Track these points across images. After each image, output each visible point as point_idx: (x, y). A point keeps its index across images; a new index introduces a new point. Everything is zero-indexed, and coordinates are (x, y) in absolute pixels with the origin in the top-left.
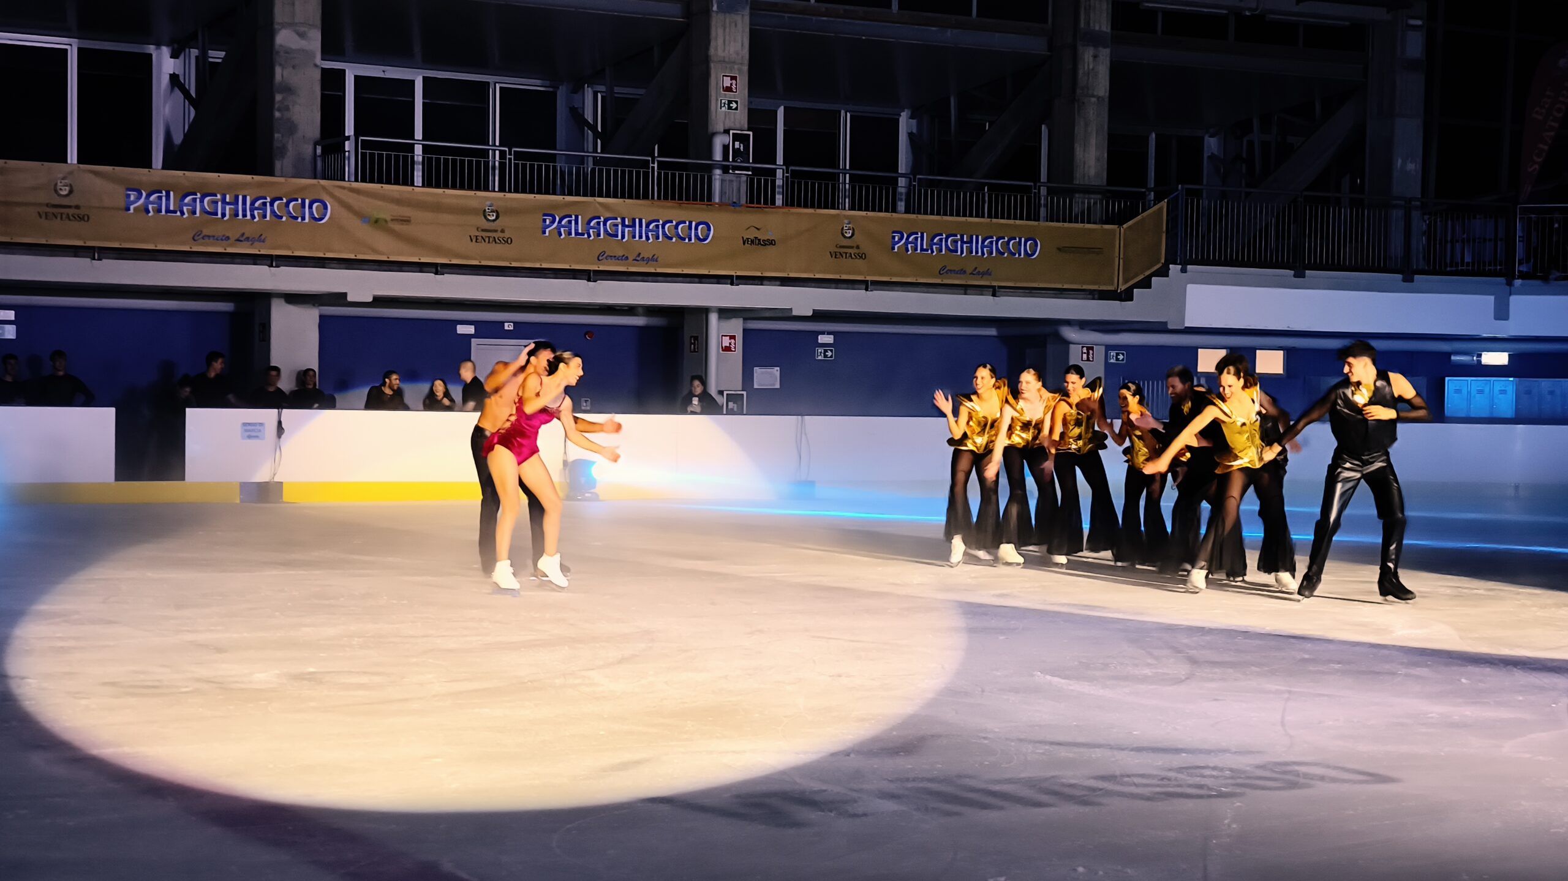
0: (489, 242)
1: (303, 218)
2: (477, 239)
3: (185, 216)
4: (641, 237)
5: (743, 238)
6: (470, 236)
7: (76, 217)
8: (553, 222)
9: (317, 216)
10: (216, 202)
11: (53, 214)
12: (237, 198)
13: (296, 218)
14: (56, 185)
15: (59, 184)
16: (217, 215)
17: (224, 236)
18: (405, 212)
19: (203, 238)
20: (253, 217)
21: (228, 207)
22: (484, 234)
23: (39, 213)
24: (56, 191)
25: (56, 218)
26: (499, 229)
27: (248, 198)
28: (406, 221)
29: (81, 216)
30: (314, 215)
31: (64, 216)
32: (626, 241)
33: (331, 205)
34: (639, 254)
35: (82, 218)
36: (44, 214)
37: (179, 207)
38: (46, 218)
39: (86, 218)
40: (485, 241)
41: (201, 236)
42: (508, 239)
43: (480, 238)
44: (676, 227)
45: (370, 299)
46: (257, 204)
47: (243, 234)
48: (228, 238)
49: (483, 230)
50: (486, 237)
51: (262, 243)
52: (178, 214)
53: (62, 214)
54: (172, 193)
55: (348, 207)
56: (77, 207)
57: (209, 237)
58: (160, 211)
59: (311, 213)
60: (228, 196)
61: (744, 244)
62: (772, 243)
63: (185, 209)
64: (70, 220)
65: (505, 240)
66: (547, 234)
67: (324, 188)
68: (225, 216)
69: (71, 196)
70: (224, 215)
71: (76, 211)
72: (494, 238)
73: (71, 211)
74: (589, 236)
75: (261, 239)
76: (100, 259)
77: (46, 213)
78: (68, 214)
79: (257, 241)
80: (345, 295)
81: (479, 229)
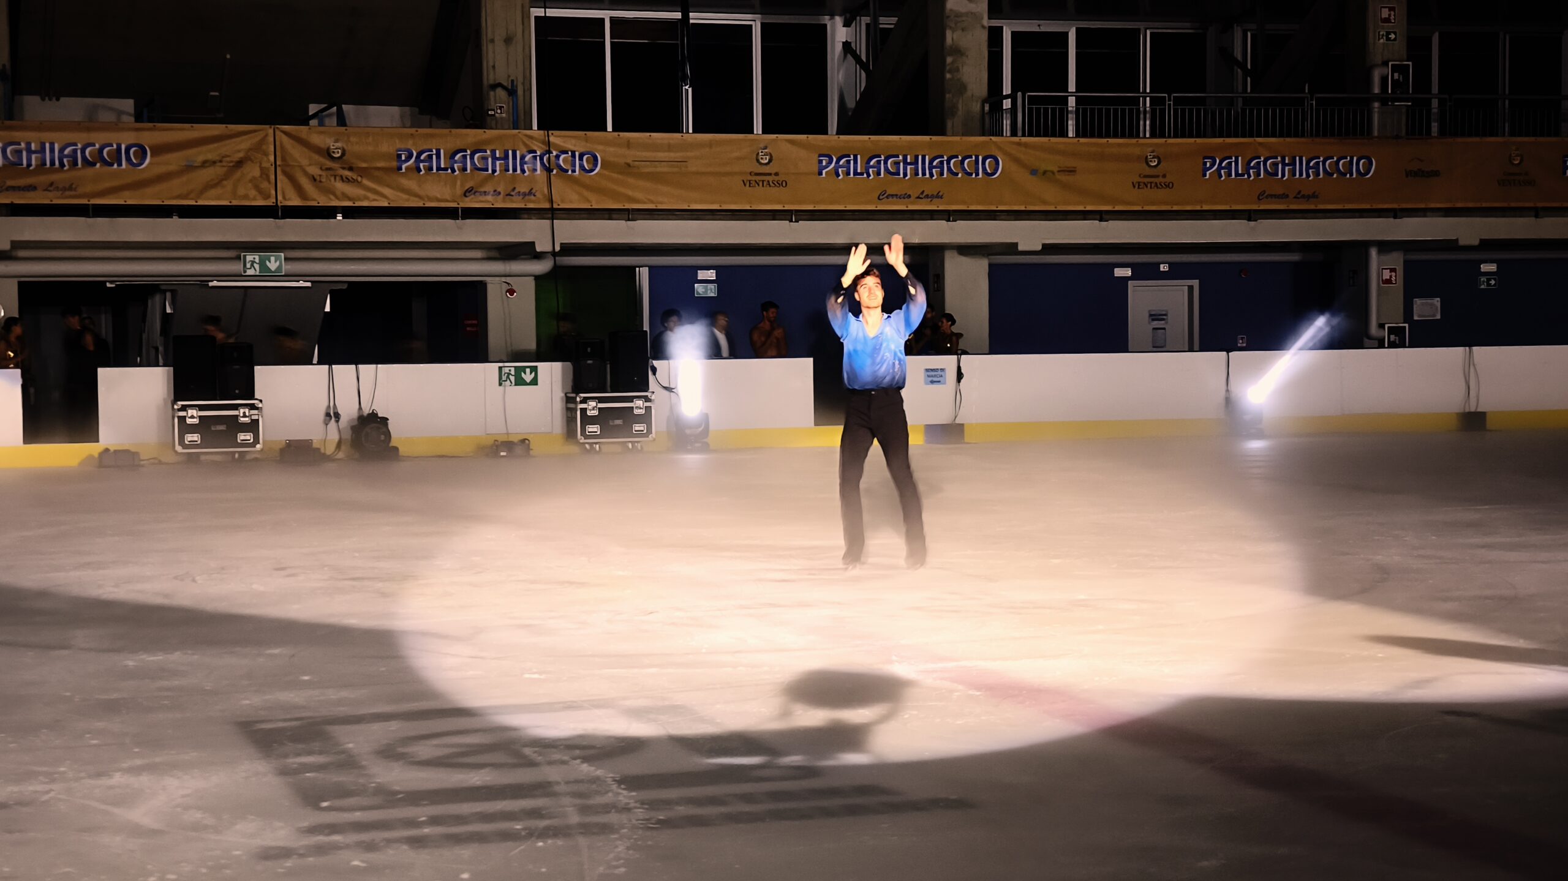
0: (1151, 188)
1: (977, 174)
2: (1139, 185)
3: (870, 178)
4: (1301, 175)
5: (1406, 170)
6: (1133, 183)
7: (776, 183)
8: (1213, 165)
9: (989, 171)
10: (899, 163)
11: (756, 181)
12: (917, 157)
13: (971, 174)
14: (758, 153)
15: (760, 154)
16: (899, 175)
17: (906, 194)
18: (1070, 163)
19: (887, 197)
20: (931, 175)
21: (909, 167)
22: (1146, 180)
23: (743, 181)
24: (758, 160)
25: (759, 185)
26: (1161, 174)
27: (927, 157)
28: (1071, 171)
29: (780, 183)
30: (986, 170)
31: (765, 183)
32: (1287, 179)
33: (1002, 161)
34: (1299, 192)
35: (782, 184)
36: (748, 183)
37: (866, 170)
38: (750, 186)
39: (784, 185)
40: (1147, 187)
41: (885, 196)
42: (1169, 183)
43: (1142, 185)
44: (1337, 162)
45: (1039, 248)
46: (935, 164)
47: (923, 191)
48: (909, 196)
49: (1146, 176)
50: (1148, 182)
51: (940, 199)
52: (865, 175)
53: (763, 181)
54: (859, 157)
55: (1017, 161)
56: (777, 174)
57: (892, 196)
58: (848, 174)
59: (984, 169)
60: (909, 157)
61: (1407, 176)
62: (1436, 173)
63: (871, 170)
64: (770, 186)
65: (1167, 184)
66: (1208, 177)
67: (995, 143)
68: (907, 176)
69: (771, 164)
70: (905, 175)
71: (776, 178)
72: (1156, 183)
73: (770, 178)
74: (1249, 176)
75: (938, 196)
76: (797, 221)
77: (750, 181)
78: (768, 181)
79: (936, 197)
80: (1016, 245)
81: (1142, 176)
